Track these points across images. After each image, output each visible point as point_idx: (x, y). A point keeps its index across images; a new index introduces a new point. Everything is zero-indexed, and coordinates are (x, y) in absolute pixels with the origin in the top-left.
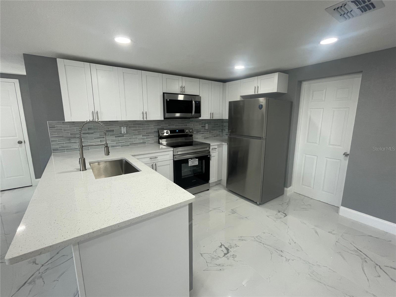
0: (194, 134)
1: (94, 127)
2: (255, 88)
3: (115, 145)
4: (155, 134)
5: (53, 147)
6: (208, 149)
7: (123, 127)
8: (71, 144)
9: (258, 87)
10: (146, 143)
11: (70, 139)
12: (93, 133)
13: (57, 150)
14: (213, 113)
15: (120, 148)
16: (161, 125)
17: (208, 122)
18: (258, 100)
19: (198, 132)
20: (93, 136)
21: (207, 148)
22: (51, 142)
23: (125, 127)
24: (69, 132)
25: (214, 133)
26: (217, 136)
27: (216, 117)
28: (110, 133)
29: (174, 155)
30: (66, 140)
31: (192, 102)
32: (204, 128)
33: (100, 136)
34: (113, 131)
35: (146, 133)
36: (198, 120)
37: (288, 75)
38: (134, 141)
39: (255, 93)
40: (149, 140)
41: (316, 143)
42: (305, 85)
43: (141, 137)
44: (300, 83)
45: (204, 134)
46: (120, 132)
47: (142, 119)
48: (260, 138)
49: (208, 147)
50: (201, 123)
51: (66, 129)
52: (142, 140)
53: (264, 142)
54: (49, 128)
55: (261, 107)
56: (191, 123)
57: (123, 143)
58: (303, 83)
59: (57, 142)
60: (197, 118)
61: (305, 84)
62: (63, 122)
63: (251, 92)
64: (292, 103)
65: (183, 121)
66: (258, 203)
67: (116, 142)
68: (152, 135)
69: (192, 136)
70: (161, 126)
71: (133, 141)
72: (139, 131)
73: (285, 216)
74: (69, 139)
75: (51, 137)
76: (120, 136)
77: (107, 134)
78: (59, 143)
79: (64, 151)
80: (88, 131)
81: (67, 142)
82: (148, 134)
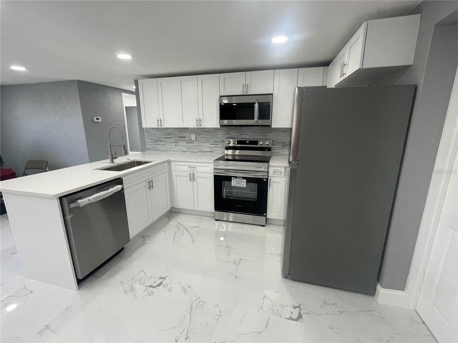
0: (276, 148)
1: (171, 133)
3: (186, 151)
8: (157, 146)
10: (213, 152)
12: (170, 138)
13: (149, 149)
15: (189, 154)
16: (232, 134)
20: (170, 141)
22: (146, 142)
23: (194, 134)
28: (183, 139)
33: (175, 141)
34: (185, 137)
35: (214, 142)
38: (203, 149)
43: (208, 145)
46: (191, 139)
52: (210, 148)
54: (146, 132)
57: (192, 150)
67: (187, 148)
68: (219, 144)
70: (230, 135)
71: (201, 149)
72: (207, 139)
74: (156, 141)
75: (146, 139)
76: (190, 143)
77: (180, 139)
78: (150, 144)
79: (153, 150)
80: (167, 136)
81: (155, 143)
82: (216, 143)
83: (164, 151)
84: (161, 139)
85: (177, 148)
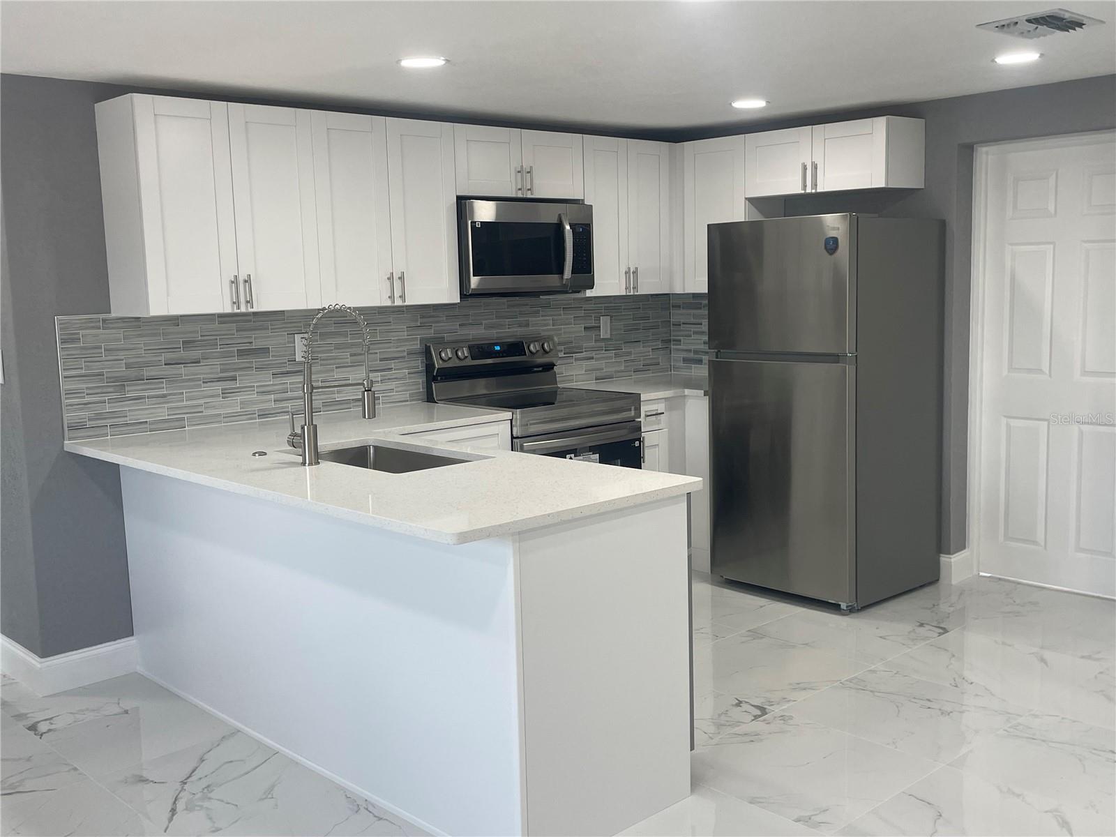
0: (559, 362)
1: (203, 338)
2: (805, 168)
3: (274, 409)
4: (413, 364)
5: (69, 417)
6: (633, 413)
7: (302, 335)
8: (127, 405)
9: (816, 167)
11: (124, 385)
12: (199, 362)
13: (81, 426)
14: (637, 268)
17: (606, 308)
18: (820, 222)
19: (572, 350)
20: (197, 374)
21: (630, 410)
22: (63, 397)
24: (123, 357)
25: (632, 357)
26: (647, 367)
27: (647, 287)
28: (255, 361)
29: (517, 438)
30: (111, 390)
31: (559, 227)
32: (593, 334)
33: (222, 371)
34: (265, 351)
35: (381, 360)
36: (582, 299)
37: (924, 120)
38: (337, 392)
39: (805, 186)
40: (390, 387)
41: (1040, 371)
42: (987, 159)
44: (968, 152)
45: (593, 362)
46: (291, 358)
47: (388, 303)
48: (835, 358)
49: (633, 408)
50: (582, 313)
51: (113, 345)
53: (850, 370)
54: (61, 343)
55: (832, 245)
56: (542, 316)
58: (979, 149)
59: (84, 397)
60: (579, 292)
61: (987, 153)
62: (104, 321)
63: (789, 184)
64: (943, 224)
65: (513, 306)
66: (843, 606)
67: (279, 396)
68: (401, 365)
69: (549, 367)
71: (335, 392)
72: (354, 350)
73: (940, 634)
74: (121, 383)
75: (65, 377)
76: (288, 373)
77: (243, 362)
78: (87, 399)
79: (103, 431)
80: (182, 354)
81: (114, 396)
82: (384, 364)
83: (166, 425)
84: (147, 372)
85: (234, 404)
